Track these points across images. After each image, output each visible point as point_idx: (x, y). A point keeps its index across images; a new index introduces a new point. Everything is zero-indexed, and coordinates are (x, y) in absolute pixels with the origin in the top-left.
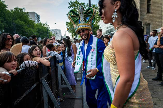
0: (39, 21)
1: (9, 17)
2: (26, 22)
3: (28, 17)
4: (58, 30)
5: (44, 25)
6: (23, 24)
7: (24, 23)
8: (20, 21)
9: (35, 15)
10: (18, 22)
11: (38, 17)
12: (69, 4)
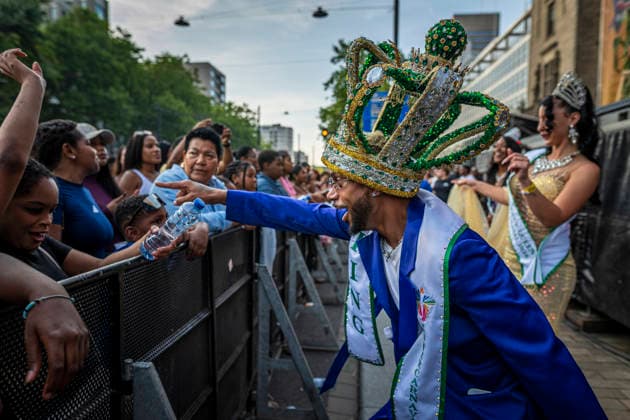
0: (221, 93)
1: (142, 85)
2: (188, 104)
3: (195, 84)
4: (284, 128)
5: (240, 110)
6: (180, 108)
7: (182, 104)
8: (173, 100)
9: (209, 75)
10: (167, 100)
11: (220, 79)
12: (336, 49)
